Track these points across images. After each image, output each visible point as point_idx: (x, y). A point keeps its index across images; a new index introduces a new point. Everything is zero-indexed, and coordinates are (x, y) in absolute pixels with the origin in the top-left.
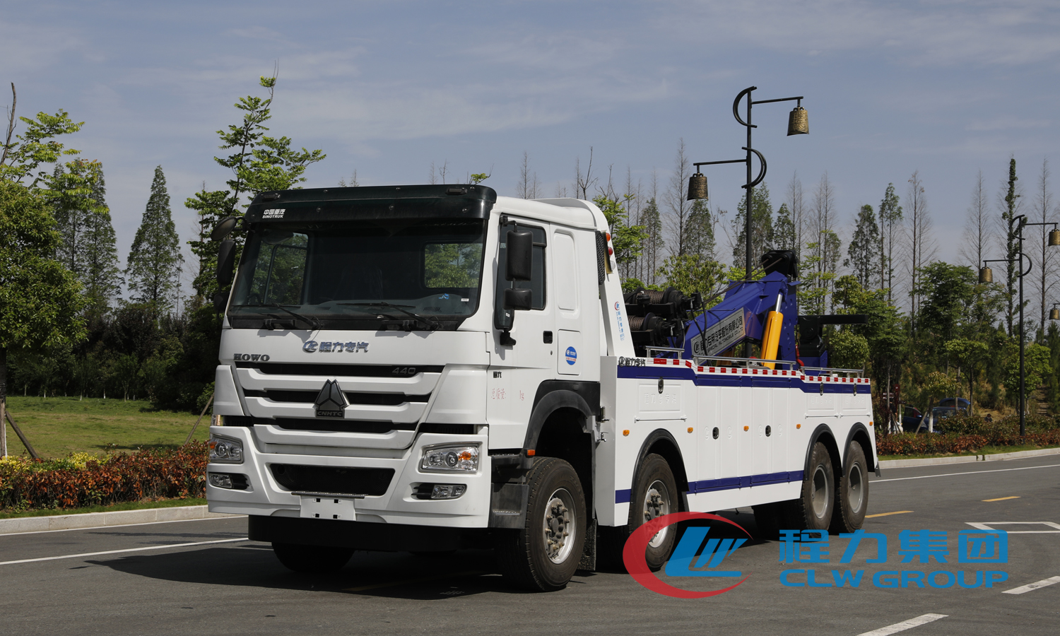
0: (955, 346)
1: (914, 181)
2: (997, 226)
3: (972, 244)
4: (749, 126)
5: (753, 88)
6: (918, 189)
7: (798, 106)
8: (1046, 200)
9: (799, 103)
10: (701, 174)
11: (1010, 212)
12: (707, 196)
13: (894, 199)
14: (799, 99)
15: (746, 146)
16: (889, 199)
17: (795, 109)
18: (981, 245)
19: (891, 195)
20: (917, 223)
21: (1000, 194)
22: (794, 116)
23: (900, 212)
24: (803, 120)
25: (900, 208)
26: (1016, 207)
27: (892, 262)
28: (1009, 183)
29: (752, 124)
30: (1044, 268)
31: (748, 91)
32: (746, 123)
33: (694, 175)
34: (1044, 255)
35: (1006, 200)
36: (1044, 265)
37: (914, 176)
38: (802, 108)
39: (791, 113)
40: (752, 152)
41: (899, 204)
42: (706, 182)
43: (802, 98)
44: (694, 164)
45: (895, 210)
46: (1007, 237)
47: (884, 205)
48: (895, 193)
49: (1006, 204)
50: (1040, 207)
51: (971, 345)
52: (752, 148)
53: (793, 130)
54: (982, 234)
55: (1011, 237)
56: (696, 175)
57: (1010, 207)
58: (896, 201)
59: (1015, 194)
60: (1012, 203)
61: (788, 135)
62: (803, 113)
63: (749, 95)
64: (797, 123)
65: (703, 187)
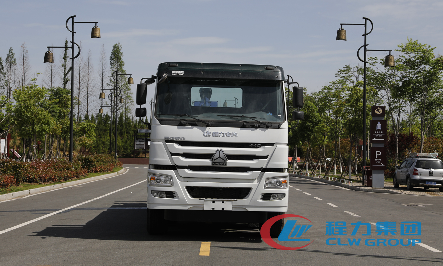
0: (83, 125)
1: (23, 47)
2: (59, 70)
3: (48, 77)
4: (73, 33)
5: (75, 16)
6: (25, 51)
7: (96, 26)
8: (81, 59)
9: (96, 24)
10: (50, 52)
11: (65, 64)
12: (53, 61)
13: (12, 54)
15: (71, 41)
16: (10, 54)
17: (94, 27)
18: (52, 78)
19: (11, 53)
20: (24, 67)
21: (61, 56)
22: (94, 30)
23: (15, 61)
24: (98, 32)
25: (15, 59)
26: (68, 61)
27: (11, 84)
28: (65, 51)
29: (74, 31)
30: (79, 90)
31: (73, 17)
32: (72, 31)
33: (47, 52)
34: (79, 84)
35: (63, 58)
36: (79, 88)
37: (23, 45)
38: (97, 27)
39: (92, 28)
40: (74, 44)
41: (15, 57)
42: (53, 55)
43: (97, 22)
44: (47, 47)
45: (13, 60)
46: (63, 75)
47: (8, 57)
48: (13, 52)
49: (63, 60)
50: (78, 62)
51: (90, 125)
52: (74, 42)
53: (93, 36)
54: (53, 73)
55: (65, 75)
56: (48, 52)
57: (65, 62)
58: (14, 56)
59: (67, 56)
60: (66, 60)
61: (91, 38)
62: (98, 29)
63: (73, 19)
64: (95, 33)
65: (51, 57)
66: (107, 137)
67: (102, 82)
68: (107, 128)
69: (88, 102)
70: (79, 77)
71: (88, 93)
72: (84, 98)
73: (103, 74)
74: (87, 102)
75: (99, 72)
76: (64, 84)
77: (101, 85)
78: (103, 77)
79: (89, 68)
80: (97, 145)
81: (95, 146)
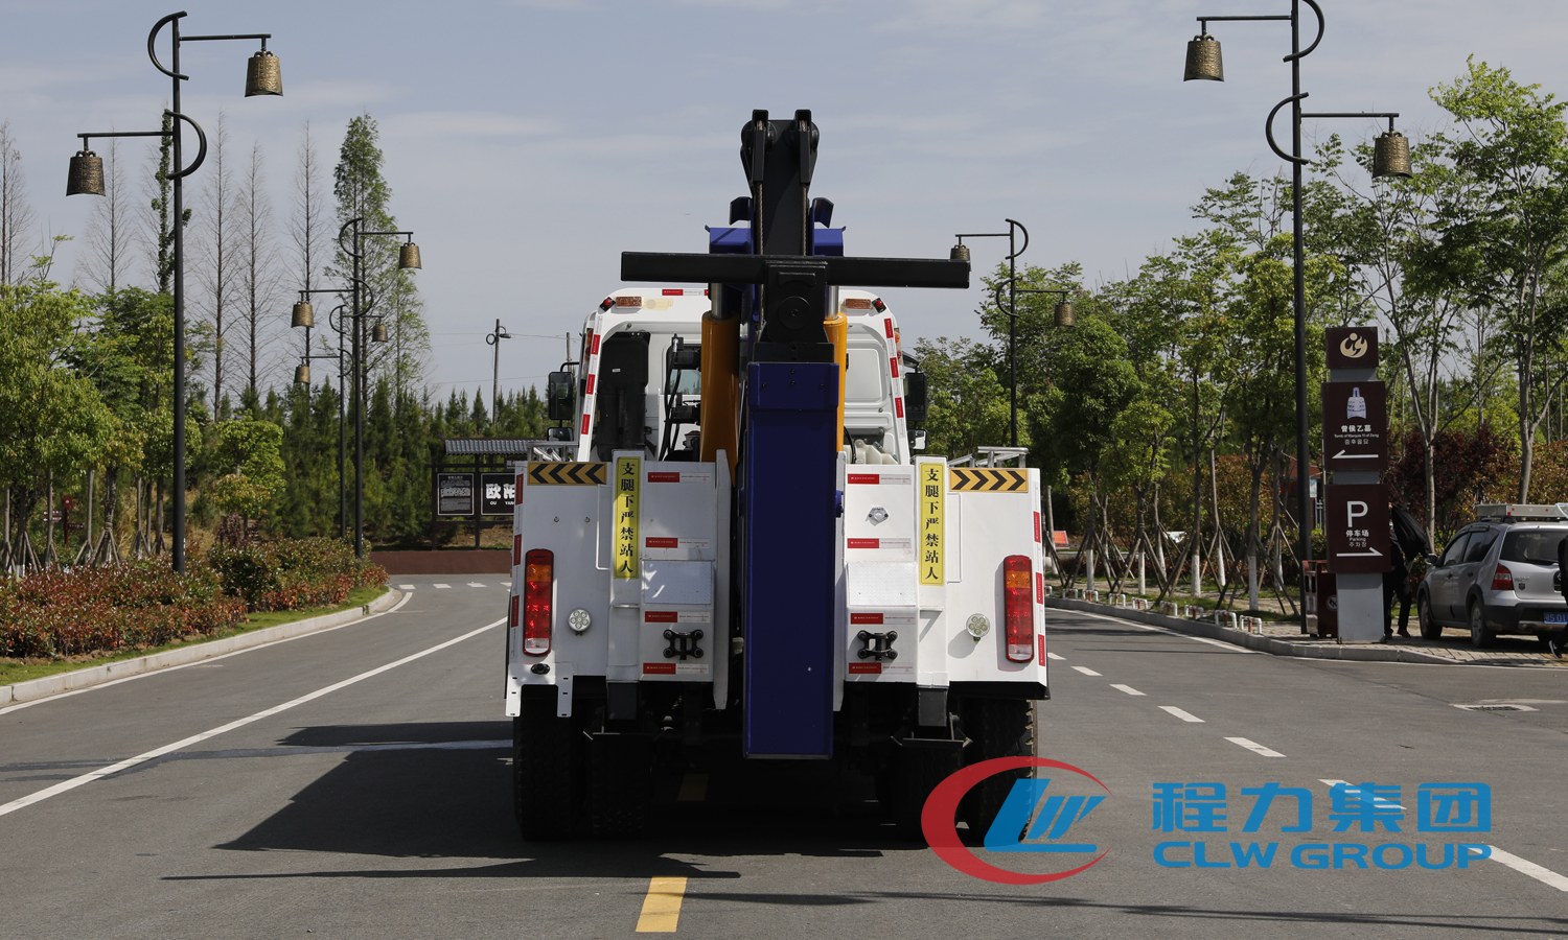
2: (141, 221)
3: (100, 252)
4: (177, 78)
5: (183, 14)
6: (8, 154)
7: (263, 50)
8: (223, 180)
9: (263, 44)
10: (92, 153)
11: (164, 199)
12: (103, 190)
14: (264, 37)
15: (171, 110)
17: (257, 54)
18: (116, 255)
20: (7, 215)
21: (146, 168)
22: (256, 67)
24: (273, 72)
28: (162, 149)
29: (181, 73)
30: (219, 295)
31: (174, 18)
32: (171, 71)
33: (79, 153)
34: (220, 273)
35: (157, 177)
36: (220, 289)
38: (269, 53)
39: (250, 60)
40: (182, 121)
42: (101, 166)
43: (269, 36)
44: (79, 136)
46: (157, 242)
49: (156, 186)
50: (214, 192)
52: (182, 112)
53: (254, 87)
54: (118, 236)
55: (164, 243)
56: (83, 154)
57: (163, 190)
61: (247, 95)
62: (272, 60)
63: (175, 26)
64: (262, 78)
65: (95, 173)
66: (331, 472)
67: (308, 263)
68: (328, 438)
69: (253, 340)
70: (219, 247)
71: (253, 309)
72: (240, 329)
73: (310, 234)
74: (250, 343)
75: (294, 225)
76: (160, 274)
77: (302, 277)
78: (308, 245)
79: (257, 213)
80: (289, 506)
81: (283, 509)
